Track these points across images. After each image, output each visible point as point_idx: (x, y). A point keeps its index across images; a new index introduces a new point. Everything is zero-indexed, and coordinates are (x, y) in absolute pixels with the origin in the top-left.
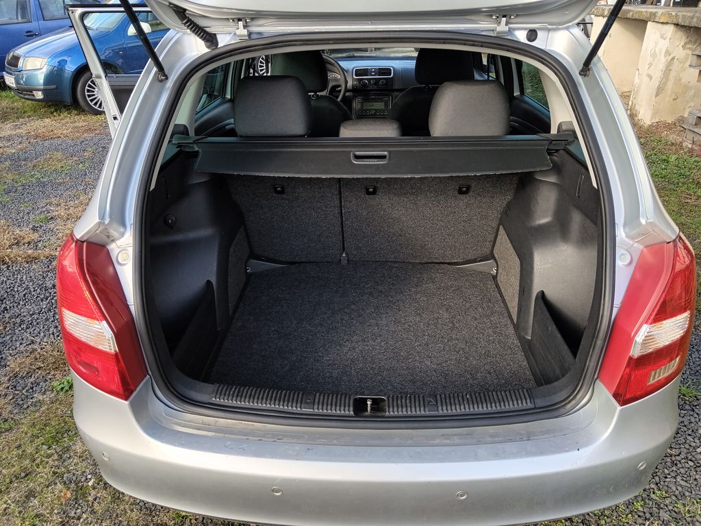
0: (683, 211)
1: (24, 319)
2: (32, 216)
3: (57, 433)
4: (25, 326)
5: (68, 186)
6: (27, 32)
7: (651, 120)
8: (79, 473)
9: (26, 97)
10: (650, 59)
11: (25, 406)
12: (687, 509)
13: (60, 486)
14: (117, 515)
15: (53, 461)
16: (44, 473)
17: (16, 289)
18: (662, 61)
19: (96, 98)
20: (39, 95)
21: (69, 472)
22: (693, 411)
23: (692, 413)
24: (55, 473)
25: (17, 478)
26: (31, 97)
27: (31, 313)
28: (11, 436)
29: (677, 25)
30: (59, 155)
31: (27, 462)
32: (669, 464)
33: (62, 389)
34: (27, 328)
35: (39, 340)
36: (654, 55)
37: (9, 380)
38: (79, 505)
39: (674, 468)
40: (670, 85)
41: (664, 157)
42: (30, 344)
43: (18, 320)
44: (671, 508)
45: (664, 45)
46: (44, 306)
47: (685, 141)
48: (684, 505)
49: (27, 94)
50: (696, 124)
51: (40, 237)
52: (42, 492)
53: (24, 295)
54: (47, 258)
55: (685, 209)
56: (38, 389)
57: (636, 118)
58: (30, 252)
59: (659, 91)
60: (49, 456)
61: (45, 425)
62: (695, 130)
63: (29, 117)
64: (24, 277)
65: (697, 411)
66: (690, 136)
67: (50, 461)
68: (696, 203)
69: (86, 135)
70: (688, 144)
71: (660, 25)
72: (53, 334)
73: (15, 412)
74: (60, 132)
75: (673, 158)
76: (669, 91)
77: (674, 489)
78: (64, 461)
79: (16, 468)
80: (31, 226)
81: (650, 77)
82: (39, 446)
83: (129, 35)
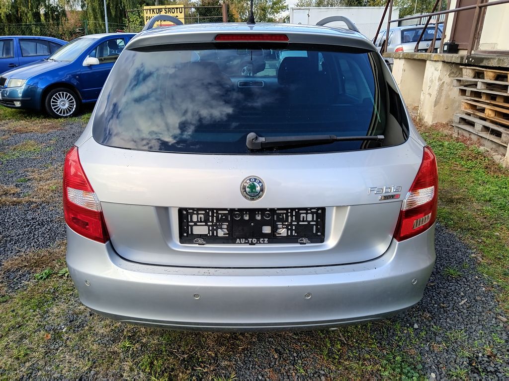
0: (452, 174)
1: (13, 238)
2: (15, 179)
3: (39, 303)
4: (14, 242)
5: (40, 161)
6: (10, 64)
7: (432, 122)
8: (56, 324)
9: (8, 105)
10: (429, 84)
11: (16, 288)
12: (452, 335)
13: (42, 332)
14: (83, 347)
15: (38, 318)
16: (32, 325)
17: (6, 221)
18: (437, 84)
19: (58, 107)
20: (18, 104)
21: (48, 324)
22: (458, 283)
23: (456, 284)
24: (39, 325)
25: (13, 328)
26: (12, 106)
27: (17, 234)
28: (7, 305)
29: (444, 62)
30: (32, 142)
31: (20, 319)
32: (442, 312)
33: (42, 278)
34: (15, 243)
35: (24, 250)
36: (432, 81)
37: (4, 273)
38: (57, 342)
39: (445, 314)
40: (443, 99)
41: (440, 143)
42: (18, 252)
43: (9, 239)
44: (443, 335)
45: (437, 74)
46: (27, 231)
47: (453, 134)
48: (451, 333)
49: (9, 104)
50: (459, 123)
51: (22, 190)
52: (31, 335)
53: (13, 224)
54: (27, 202)
55: (454, 173)
56: (24, 278)
57: (423, 122)
58: (15, 199)
59: (436, 103)
60: (35, 316)
61: (31, 299)
62: (459, 126)
63: (9, 119)
64: (12, 214)
65: (460, 283)
66: (456, 130)
67: (35, 318)
68: (460, 169)
69: (51, 130)
70: (455, 135)
71: (434, 62)
72: (33, 246)
73: (9, 291)
74: (32, 128)
75: (446, 143)
76: (443, 104)
77: (445, 325)
78: (45, 318)
79: (13, 323)
80: (15, 184)
81: (430, 95)
82: (27, 310)
83: (83, 65)
